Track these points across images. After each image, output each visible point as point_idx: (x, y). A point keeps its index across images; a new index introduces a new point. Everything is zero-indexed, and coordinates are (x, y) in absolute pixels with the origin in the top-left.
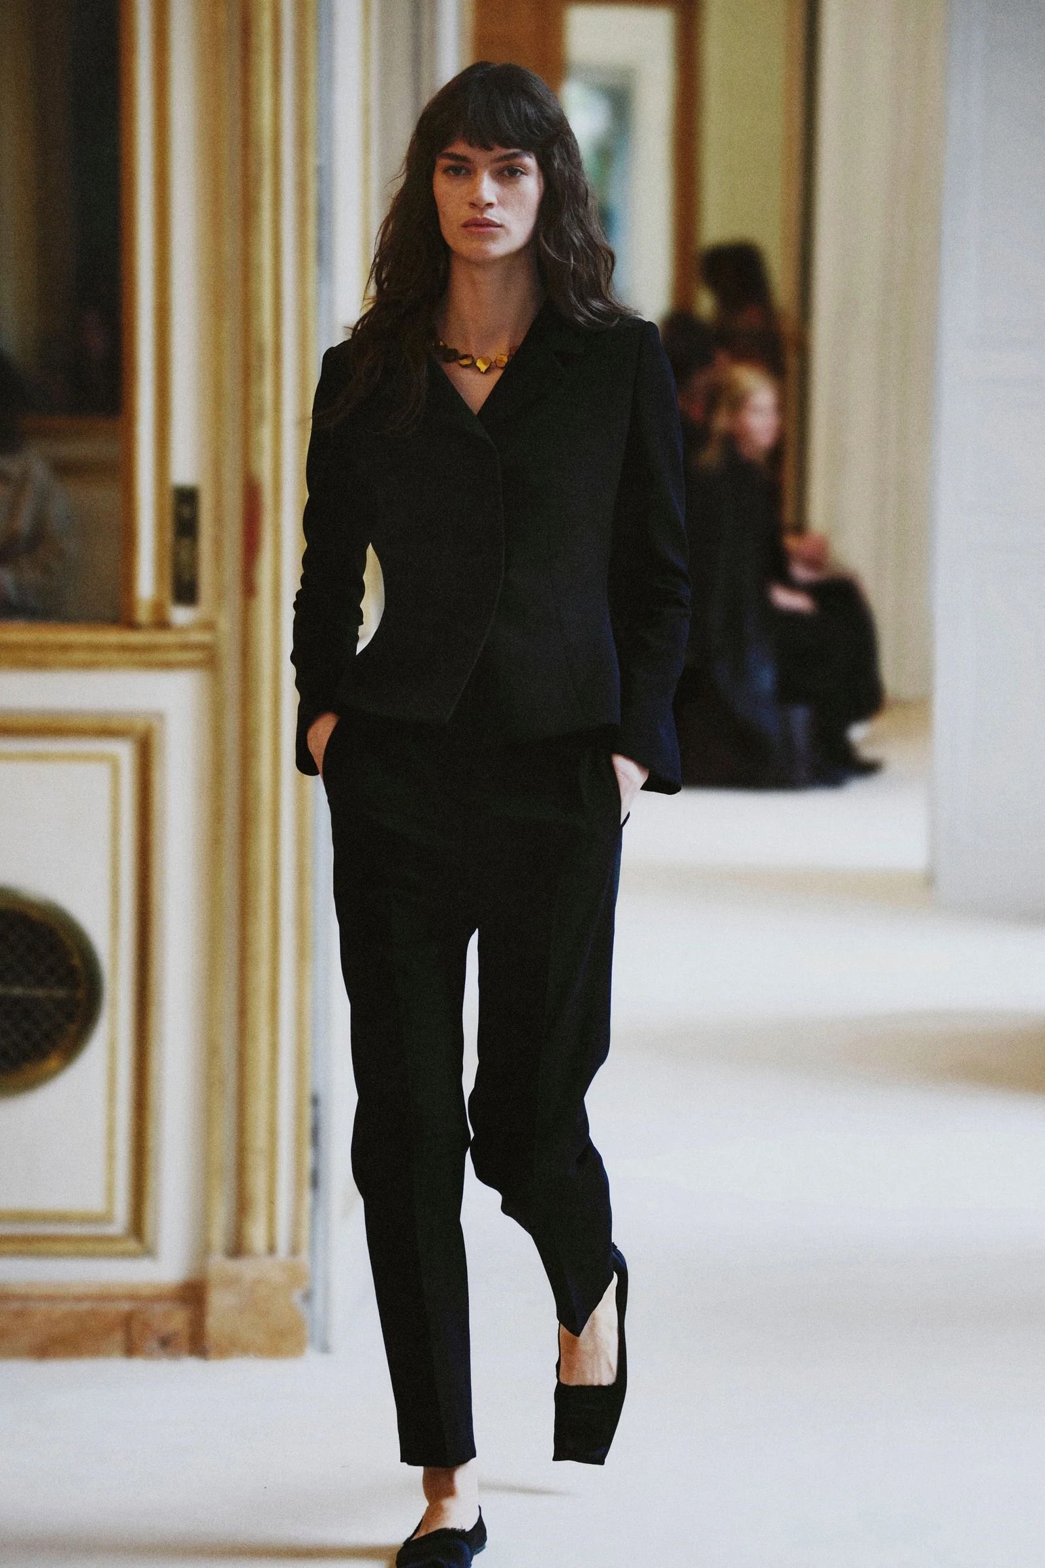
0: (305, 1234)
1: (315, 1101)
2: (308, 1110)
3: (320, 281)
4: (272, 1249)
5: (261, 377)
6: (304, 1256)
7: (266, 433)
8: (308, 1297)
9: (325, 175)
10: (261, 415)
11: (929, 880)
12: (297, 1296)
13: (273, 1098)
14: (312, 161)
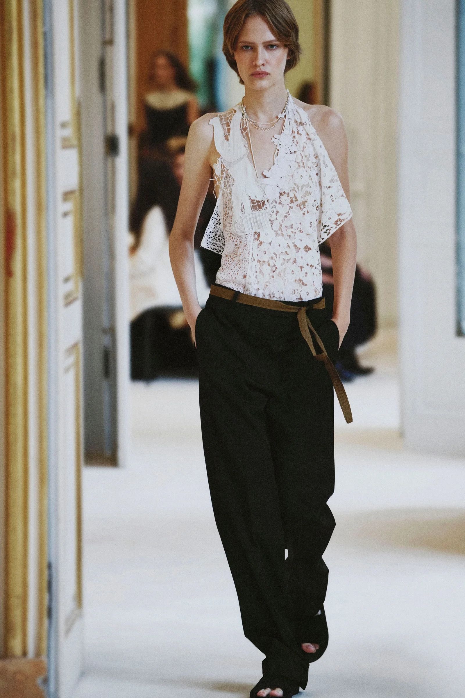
0: (44, 645)
1: (50, 566)
2: (46, 572)
3: (46, 97)
4: (25, 654)
5: (14, 153)
6: (44, 658)
7: (17, 184)
8: (46, 681)
9: (48, 37)
10: (14, 173)
11: (401, 434)
12: (39, 681)
13: (25, 566)
14: (40, 30)
